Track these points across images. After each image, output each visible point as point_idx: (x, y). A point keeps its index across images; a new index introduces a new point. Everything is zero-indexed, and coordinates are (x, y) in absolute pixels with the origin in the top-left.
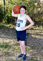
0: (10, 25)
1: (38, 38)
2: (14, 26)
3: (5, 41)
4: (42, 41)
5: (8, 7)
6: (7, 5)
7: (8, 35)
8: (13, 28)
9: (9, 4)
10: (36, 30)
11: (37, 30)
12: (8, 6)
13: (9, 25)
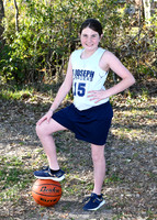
0: (27, 92)
1: (133, 141)
2: (40, 96)
3: (11, 153)
4: (150, 150)
5: (14, 25)
6: (11, 18)
7: (18, 130)
8: (38, 105)
9: (18, 14)
10: (124, 108)
11: (127, 109)
12: (14, 20)
13: (22, 93)
